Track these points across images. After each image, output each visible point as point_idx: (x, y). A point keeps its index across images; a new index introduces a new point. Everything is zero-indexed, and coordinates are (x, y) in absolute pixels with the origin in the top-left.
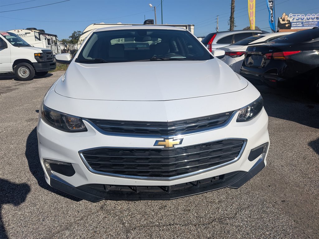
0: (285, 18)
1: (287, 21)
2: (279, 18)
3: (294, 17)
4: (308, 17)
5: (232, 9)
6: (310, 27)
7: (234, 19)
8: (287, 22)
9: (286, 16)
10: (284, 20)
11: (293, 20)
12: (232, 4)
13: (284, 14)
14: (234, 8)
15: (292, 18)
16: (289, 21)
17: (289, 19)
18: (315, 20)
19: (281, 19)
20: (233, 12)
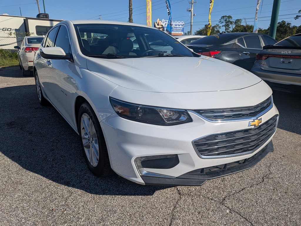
0: (159, 23)
1: (161, 25)
2: (154, 23)
3: (166, 22)
4: (176, 24)
5: (130, 11)
6: (178, 32)
7: (132, 20)
8: (161, 27)
9: (160, 21)
10: (158, 25)
11: (165, 25)
12: (130, 6)
13: (158, 19)
14: (131, 10)
15: (165, 24)
16: (162, 26)
17: (162, 24)
18: (181, 26)
19: (156, 23)
20: (132, 14)
